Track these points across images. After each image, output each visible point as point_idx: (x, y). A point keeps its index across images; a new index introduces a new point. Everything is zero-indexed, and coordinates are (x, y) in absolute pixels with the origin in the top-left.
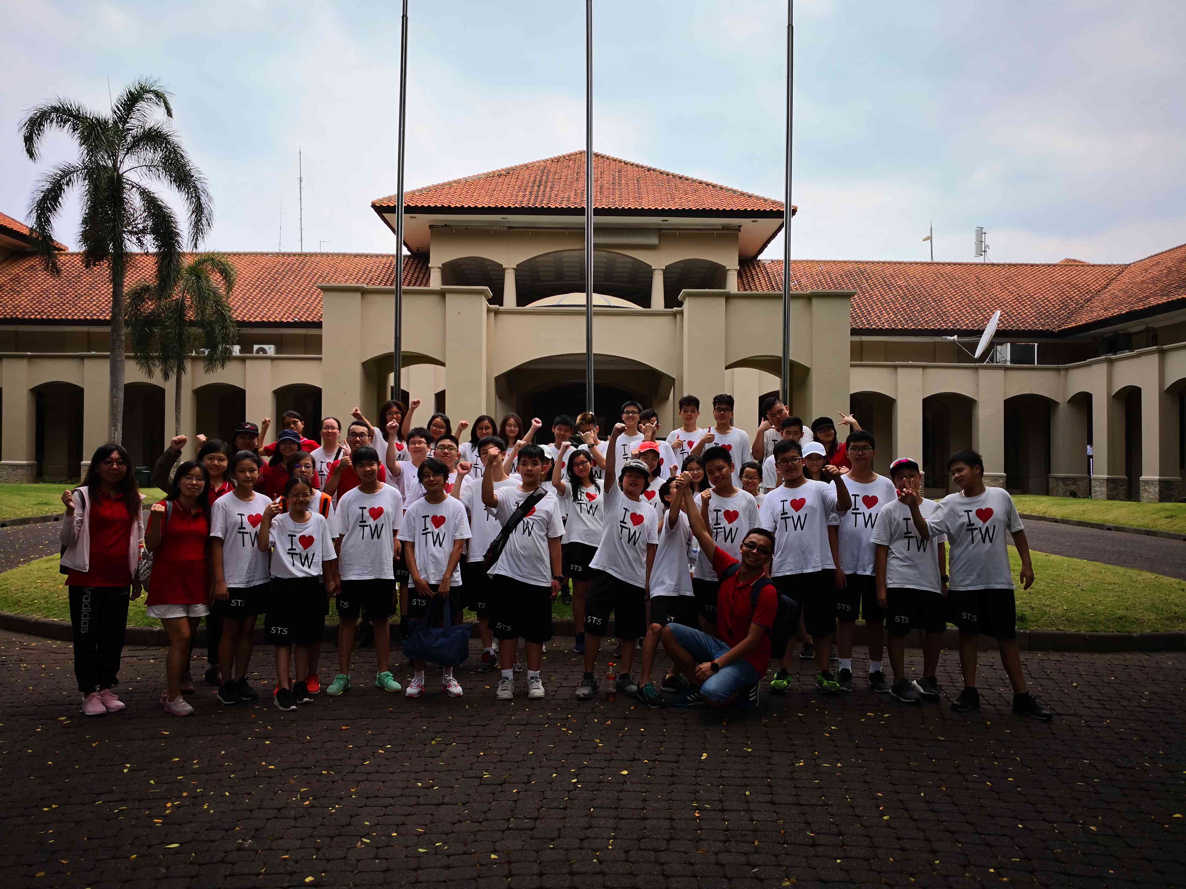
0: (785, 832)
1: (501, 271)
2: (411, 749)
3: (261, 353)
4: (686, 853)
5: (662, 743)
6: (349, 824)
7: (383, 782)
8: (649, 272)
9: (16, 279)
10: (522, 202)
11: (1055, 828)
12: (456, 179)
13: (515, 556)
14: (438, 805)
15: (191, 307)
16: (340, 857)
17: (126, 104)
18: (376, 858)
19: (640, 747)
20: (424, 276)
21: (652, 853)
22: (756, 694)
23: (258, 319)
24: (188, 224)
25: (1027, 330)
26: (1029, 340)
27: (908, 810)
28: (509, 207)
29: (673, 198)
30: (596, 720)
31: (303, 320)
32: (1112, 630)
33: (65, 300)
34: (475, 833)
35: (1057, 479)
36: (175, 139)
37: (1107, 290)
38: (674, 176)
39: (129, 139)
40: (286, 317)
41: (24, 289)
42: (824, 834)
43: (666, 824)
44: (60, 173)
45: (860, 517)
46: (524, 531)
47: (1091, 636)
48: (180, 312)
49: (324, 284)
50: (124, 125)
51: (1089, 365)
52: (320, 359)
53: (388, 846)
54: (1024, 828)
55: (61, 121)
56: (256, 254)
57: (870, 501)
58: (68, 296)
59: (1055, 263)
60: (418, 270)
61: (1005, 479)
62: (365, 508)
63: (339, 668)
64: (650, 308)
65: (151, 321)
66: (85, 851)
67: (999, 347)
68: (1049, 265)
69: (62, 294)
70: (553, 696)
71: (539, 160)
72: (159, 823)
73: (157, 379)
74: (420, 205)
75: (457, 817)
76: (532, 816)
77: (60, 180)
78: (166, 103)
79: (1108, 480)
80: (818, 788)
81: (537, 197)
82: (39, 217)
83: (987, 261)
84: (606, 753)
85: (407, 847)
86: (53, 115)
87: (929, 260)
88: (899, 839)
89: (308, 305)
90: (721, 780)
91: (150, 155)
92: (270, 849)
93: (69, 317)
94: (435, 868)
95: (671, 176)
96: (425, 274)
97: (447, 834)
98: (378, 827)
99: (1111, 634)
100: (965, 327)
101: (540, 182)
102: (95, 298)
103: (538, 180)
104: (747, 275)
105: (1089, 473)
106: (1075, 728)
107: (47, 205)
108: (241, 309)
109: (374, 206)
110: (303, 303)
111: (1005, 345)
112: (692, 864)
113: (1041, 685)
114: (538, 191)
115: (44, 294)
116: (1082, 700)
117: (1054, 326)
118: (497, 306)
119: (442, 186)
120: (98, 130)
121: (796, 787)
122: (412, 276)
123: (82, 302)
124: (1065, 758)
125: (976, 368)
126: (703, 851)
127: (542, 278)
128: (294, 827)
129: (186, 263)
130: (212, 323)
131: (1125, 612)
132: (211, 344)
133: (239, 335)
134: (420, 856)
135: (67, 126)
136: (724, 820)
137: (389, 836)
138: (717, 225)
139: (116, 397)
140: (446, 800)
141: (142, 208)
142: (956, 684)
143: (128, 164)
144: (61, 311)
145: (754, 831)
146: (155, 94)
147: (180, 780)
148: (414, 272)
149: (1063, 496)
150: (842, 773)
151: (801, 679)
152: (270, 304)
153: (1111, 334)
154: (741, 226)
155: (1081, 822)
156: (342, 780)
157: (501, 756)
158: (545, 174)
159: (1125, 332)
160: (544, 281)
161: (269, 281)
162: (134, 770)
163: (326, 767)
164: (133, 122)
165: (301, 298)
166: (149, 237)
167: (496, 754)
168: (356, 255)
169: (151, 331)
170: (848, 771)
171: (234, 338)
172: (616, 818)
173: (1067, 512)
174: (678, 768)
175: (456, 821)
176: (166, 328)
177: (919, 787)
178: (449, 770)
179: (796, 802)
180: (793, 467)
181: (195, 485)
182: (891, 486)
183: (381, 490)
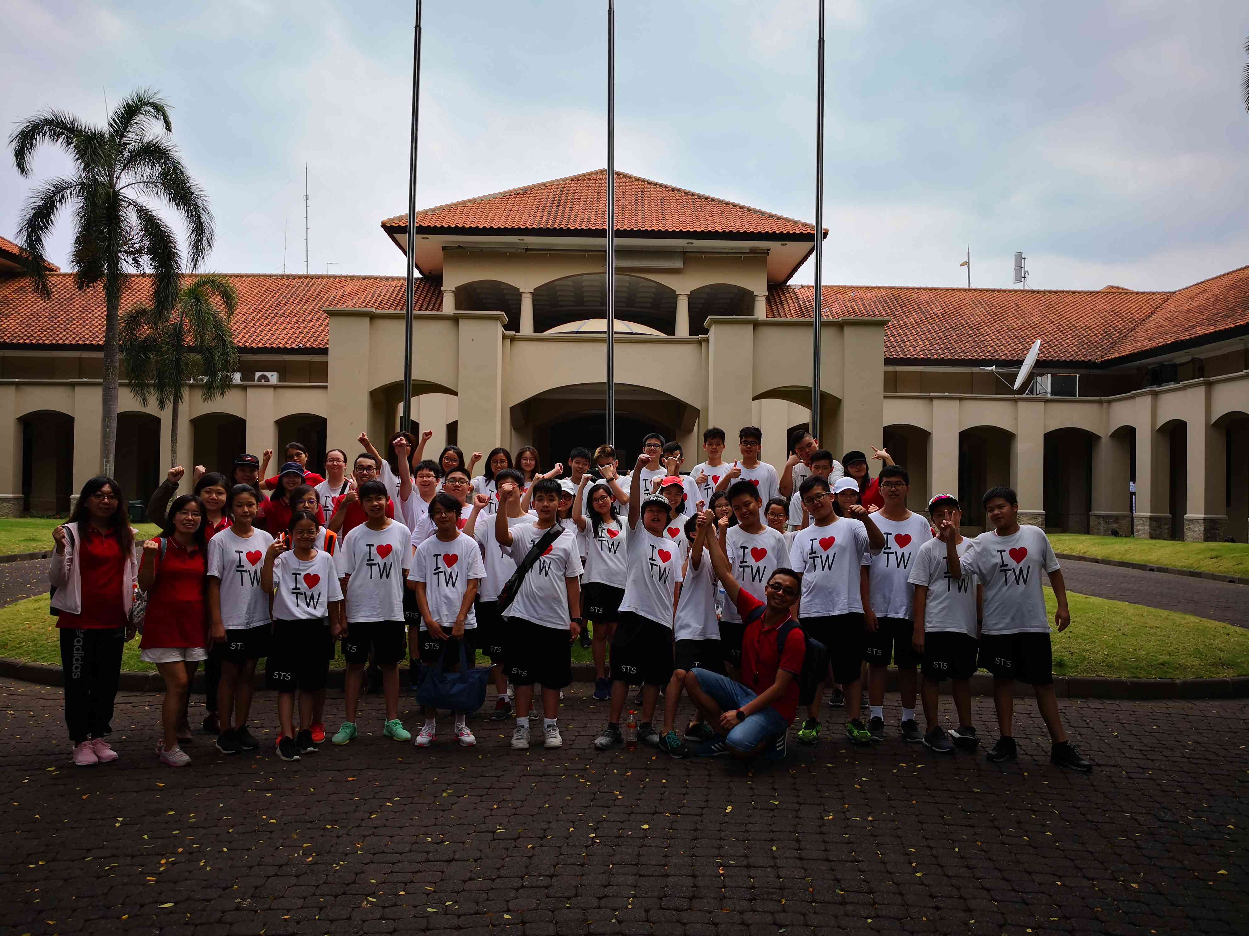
0: (814, 890)
1: (517, 295)
2: (421, 801)
3: (263, 380)
4: (710, 912)
5: (684, 795)
6: (354, 882)
7: (391, 837)
8: (673, 297)
9: (5, 301)
10: (540, 223)
11: (1094, 886)
12: (471, 198)
13: (531, 597)
14: (449, 861)
15: (190, 332)
16: (344, 917)
17: (123, 117)
18: (382, 918)
19: (661, 799)
20: (436, 300)
21: (673, 912)
22: (783, 744)
23: (260, 345)
24: (187, 244)
25: (1068, 360)
26: (1069, 370)
27: (942, 867)
28: (527, 227)
29: (698, 220)
30: (615, 771)
31: (308, 346)
32: (1154, 677)
33: (55, 324)
34: (487, 891)
35: (1099, 517)
36: (174, 154)
37: (1152, 319)
38: (699, 196)
39: (126, 154)
40: (290, 342)
41: (13, 312)
42: (854, 891)
43: (689, 881)
44: (53, 189)
45: (892, 557)
46: (541, 571)
47: (1132, 683)
48: (178, 336)
49: (331, 308)
50: (120, 140)
51: (1133, 397)
52: (326, 387)
53: (395, 905)
54: (1063, 885)
55: (55, 134)
56: (259, 276)
57: (904, 540)
58: (59, 319)
59: (1097, 290)
60: (430, 294)
61: (1044, 516)
62: (373, 545)
63: (345, 716)
64: (674, 335)
65: (148, 346)
66: (74, 911)
67: (1039, 379)
68: (1091, 293)
69: (53, 317)
70: (571, 745)
71: (558, 178)
72: (153, 881)
73: (152, 408)
74: (432, 226)
75: (469, 874)
76: (548, 873)
77: (52, 197)
78: (165, 116)
79: (1151, 518)
80: (848, 843)
81: (555, 217)
82: (29, 236)
83: (1027, 288)
84: (626, 806)
85: (415, 907)
86: (46, 128)
87: (967, 287)
88: (932, 897)
89: (313, 330)
90: (746, 835)
91: (148, 171)
92: (270, 909)
93: (60, 342)
94: (445, 928)
95: (696, 197)
96: (437, 298)
97: (458, 893)
98: (385, 885)
99: (1153, 680)
100: (1003, 357)
101: (559, 202)
102: (87, 322)
103: (557, 199)
104: (775, 301)
105: (1131, 511)
106: (1115, 779)
107: (39, 223)
108: (242, 334)
109: (384, 226)
110: (309, 328)
111: (1045, 376)
112: (716, 925)
113: (1081, 735)
114: (557, 212)
115: (34, 317)
116: (1123, 751)
117: (1096, 356)
118: (513, 332)
119: (456, 205)
120: (94, 144)
121: (825, 842)
122: (424, 300)
123: (74, 326)
124: (1105, 811)
125: (1016, 401)
126: (727, 910)
127: (560, 303)
128: (295, 885)
129: (185, 284)
130: (212, 349)
131: (1168, 657)
132: (210, 371)
133: (240, 362)
134: (429, 916)
135: (60, 140)
136: (750, 877)
137: (397, 895)
138: (746, 248)
139: (108, 427)
140: (457, 856)
141: (139, 227)
142: (992, 733)
143: (125, 180)
144: (51, 336)
145: (781, 889)
146: (154, 106)
147: (175, 835)
148: (426, 296)
149: (1104, 535)
150: (873, 827)
151: (831, 728)
152: (273, 330)
153: (1156, 365)
154: (769, 250)
155: (1122, 879)
156: (347, 835)
157: (516, 809)
158: (564, 194)
159: (1171, 363)
160: (563, 306)
161: (273, 305)
162: (126, 824)
163: (331, 821)
164: (130, 136)
165: (306, 323)
166: (146, 258)
167: (510, 807)
168: (365, 278)
169: (147, 357)
170: (879, 825)
171: (234, 365)
172: (636, 875)
173: (1109, 551)
174: (702, 821)
175: (467, 878)
176: (163, 354)
177: (953, 842)
178: (460, 824)
179: (825, 857)
180: (820, 505)
181: (191, 520)
182: (925, 525)
183: (390, 527)
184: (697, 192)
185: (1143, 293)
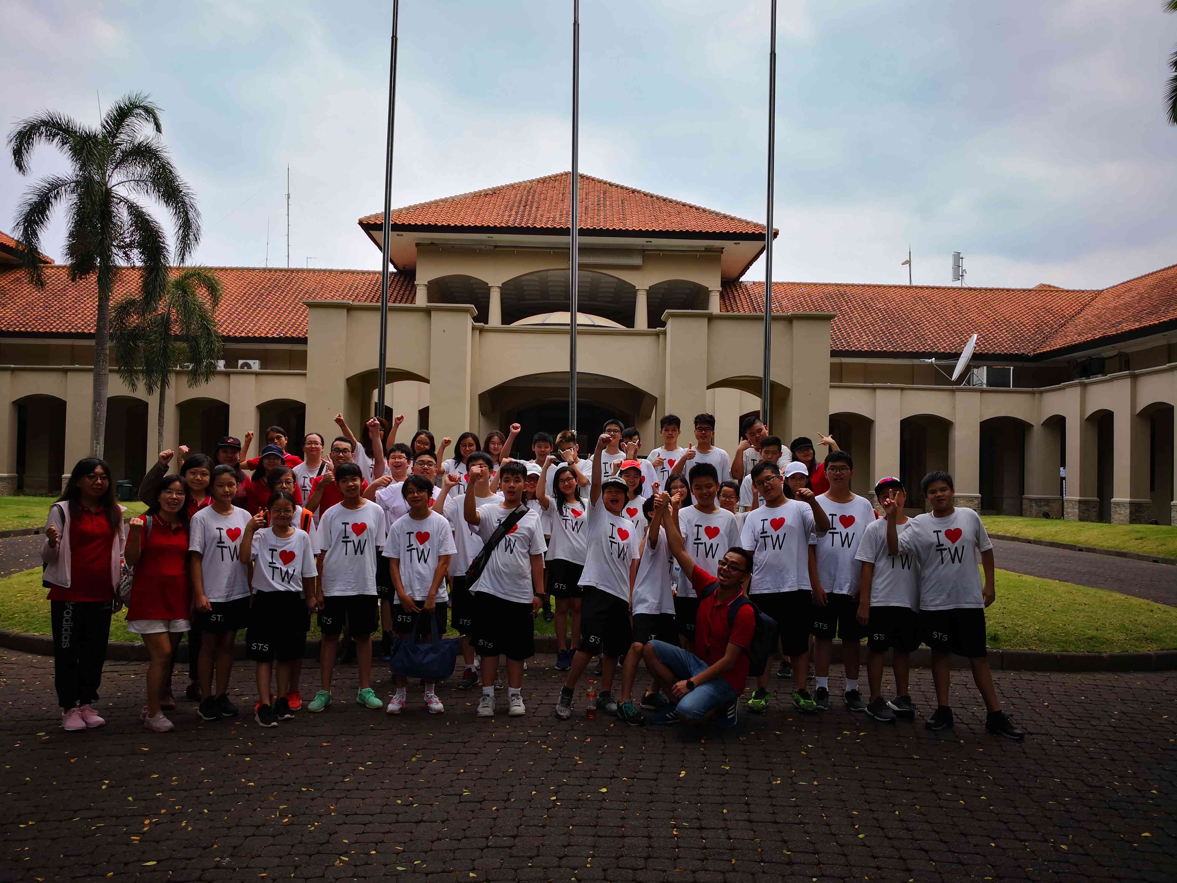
0: (762, 850)
1: (486, 289)
2: (391, 766)
3: (245, 368)
4: (664, 871)
5: (641, 760)
6: (328, 842)
7: (363, 799)
8: (633, 292)
9: (2, 291)
10: (508, 221)
11: (1026, 847)
12: (443, 197)
13: (497, 573)
14: (417, 823)
15: (177, 321)
16: (318, 875)
17: (115, 119)
18: (354, 876)
19: (619, 765)
20: (410, 294)
21: (630, 871)
22: (734, 712)
23: (243, 334)
24: (175, 238)
25: (1003, 353)
26: (1005, 363)
27: (883, 829)
28: (496, 226)
29: (657, 220)
30: (575, 738)
31: (288, 335)
32: (1082, 650)
33: (49, 313)
34: (454, 851)
35: (1031, 500)
36: (164, 155)
37: (1081, 315)
38: (658, 198)
39: (118, 153)
40: (271, 332)
41: (9, 302)
42: (800, 852)
43: (645, 842)
44: (48, 186)
45: (837, 537)
46: (506, 549)
48: (166, 326)
49: (310, 300)
50: (113, 140)
51: (1063, 388)
52: (305, 374)
53: (366, 864)
54: (997, 846)
55: (50, 134)
56: (242, 269)
57: (847, 521)
58: (53, 309)
59: (1030, 288)
60: (404, 288)
61: (979, 499)
62: (348, 524)
63: (320, 684)
64: (633, 327)
65: (136, 335)
66: (61, 868)
67: (975, 370)
68: (1024, 290)
69: (47, 307)
70: (534, 713)
71: (525, 180)
72: (136, 840)
73: (141, 393)
74: (407, 223)
75: (436, 835)
76: (511, 833)
77: (48, 194)
78: (155, 119)
79: (1080, 502)
80: (794, 807)
81: (523, 217)
82: (25, 230)
83: (964, 286)
84: (585, 771)
85: (385, 865)
86: (43, 129)
87: (908, 284)
88: (874, 857)
89: (293, 321)
90: (699, 798)
91: (139, 170)
92: (247, 867)
93: (54, 330)
95: (655, 198)
96: (410, 291)
97: (426, 852)
98: (357, 845)
99: (1081, 654)
100: (942, 350)
101: (526, 202)
102: (80, 311)
103: (524, 200)
104: (729, 296)
105: (1062, 495)
106: (1046, 747)
107: (35, 218)
108: (226, 324)
109: (361, 223)
110: (289, 319)
111: (981, 368)
113: (1013, 704)
114: (524, 211)
115: (29, 306)
116: (1053, 720)
117: (1028, 350)
118: (482, 324)
119: (429, 205)
120: (89, 144)
121: (773, 805)
122: (398, 293)
123: (67, 315)
124: (1036, 777)
125: (953, 391)
126: (681, 869)
127: (527, 297)
128: (272, 845)
129: (173, 277)
130: (197, 338)
131: (1096, 632)
132: (196, 359)
133: (224, 350)
134: (398, 874)
135: (56, 140)
136: (702, 838)
137: (368, 854)
138: (700, 247)
139: (98, 410)
140: (425, 818)
141: (130, 223)
142: (930, 703)
143: (117, 178)
144: (45, 324)
145: (731, 849)
146: (144, 109)
147: (159, 797)
148: (400, 289)
149: (1036, 517)
150: (819, 791)
151: (779, 698)
152: (256, 320)
153: (1085, 359)
154: (723, 248)
155: (1052, 840)
156: (322, 797)
157: (481, 773)
158: (531, 194)
159: (1098, 356)
160: (529, 299)
161: (255, 296)
162: (112, 787)
163: (306, 784)
164: (122, 137)
165: (286, 314)
166: (136, 251)
167: (476, 772)
168: (342, 272)
169: (136, 345)
170: (824, 789)
171: (219, 353)
172: (594, 836)
173: (1041, 532)
174: (657, 786)
175: (435, 838)
176: (151, 342)
177: (894, 805)
178: (429, 787)
179: (773, 820)
180: (769, 488)
181: (175, 499)
182: (868, 506)
183: (365, 506)
184: (656, 194)
185: (1073, 291)
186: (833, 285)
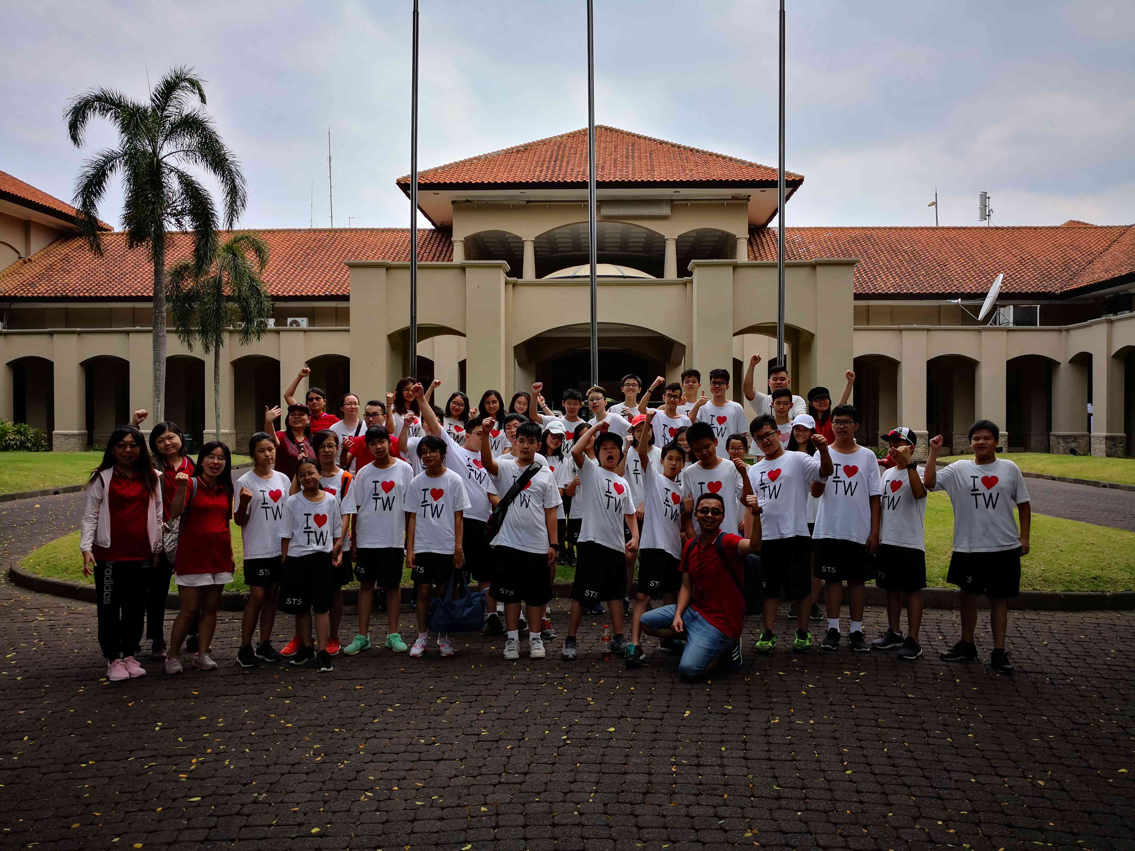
0: (754, 786)
1: (520, 244)
2: (418, 707)
3: (294, 325)
4: (660, 806)
5: (649, 700)
6: (355, 779)
7: (390, 739)
8: (662, 241)
9: (66, 259)
10: (539, 177)
11: (1005, 782)
12: (477, 155)
14: (438, 761)
15: (228, 283)
16: (344, 809)
17: (164, 92)
18: (377, 810)
19: (628, 705)
20: (447, 250)
21: (629, 806)
23: (291, 294)
24: (223, 205)
25: (1029, 292)
26: (1030, 302)
27: (870, 765)
28: (528, 181)
29: (684, 170)
30: (590, 679)
31: (333, 293)
32: (1087, 589)
33: (111, 278)
34: (468, 787)
35: (1058, 437)
36: (210, 125)
37: (1109, 252)
38: (685, 148)
39: (168, 125)
40: (317, 290)
41: (74, 268)
42: (789, 787)
43: (645, 778)
44: (104, 159)
45: (841, 485)
46: (522, 504)
47: (1066, 596)
48: (218, 288)
49: (352, 260)
50: (162, 113)
51: (1090, 326)
52: (349, 331)
53: (389, 799)
54: (977, 782)
55: (104, 109)
56: (289, 231)
57: (851, 471)
58: (114, 274)
59: (1058, 225)
60: (442, 244)
62: (378, 482)
64: (663, 277)
65: (192, 297)
66: (117, 804)
67: (1002, 309)
68: (1052, 228)
69: (108, 272)
70: (553, 656)
71: (556, 135)
72: (184, 778)
73: (198, 351)
74: (442, 182)
75: (454, 772)
76: (522, 771)
77: (103, 166)
78: (200, 90)
79: (1107, 438)
80: (789, 744)
81: (553, 171)
82: (84, 202)
83: (991, 225)
84: (596, 711)
85: (406, 800)
86: (96, 104)
87: (934, 225)
88: (858, 792)
89: (338, 279)
90: (700, 737)
91: (187, 140)
92: (282, 802)
93: (115, 294)
94: (430, 819)
95: (682, 149)
96: (448, 247)
97: (443, 788)
98: (381, 782)
99: (1085, 593)
100: (969, 291)
101: (557, 157)
102: (139, 276)
103: (554, 155)
104: (757, 243)
105: (1089, 430)
106: (1039, 685)
107: (92, 189)
108: (275, 284)
109: (399, 183)
110: (334, 277)
111: (1008, 307)
112: (664, 816)
113: (1013, 643)
114: (555, 166)
115: (92, 272)
116: (1050, 659)
117: (1056, 287)
118: (515, 279)
119: (464, 163)
120: (137, 119)
121: (768, 743)
122: (437, 250)
123: (127, 280)
124: (1025, 714)
125: (979, 331)
126: (676, 804)
127: (560, 249)
128: (305, 781)
129: (222, 241)
130: (248, 299)
131: (1100, 572)
132: (247, 317)
133: (273, 309)
134: (417, 809)
135: (109, 114)
136: (699, 774)
137: (391, 790)
138: (727, 195)
139: (158, 370)
140: (445, 756)
141: (181, 191)
142: (932, 643)
143: (167, 149)
144: (107, 289)
145: (725, 785)
146: (190, 82)
147: (205, 738)
148: (438, 246)
149: (1064, 454)
150: (814, 730)
151: (786, 639)
152: (302, 279)
153: (1112, 295)
154: (750, 196)
155: (1031, 776)
156: (352, 737)
157: (500, 714)
158: (562, 149)
159: (1125, 292)
160: (564, 252)
161: (302, 256)
162: (165, 728)
163: (339, 725)
164: (170, 110)
165: (331, 272)
166: (187, 218)
167: (495, 712)
168: (383, 231)
169: (191, 307)
170: (819, 727)
171: (268, 312)
172: (599, 773)
173: (1065, 469)
174: (662, 725)
175: (452, 775)
176: (205, 304)
177: (884, 742)
178: (450, 728)
179: (767, 757)
180: (769, 443)
181: (217, 464)
183: (394, 465)
184: (683, 145)
185: (1101, 227)
186: (859, 228)
